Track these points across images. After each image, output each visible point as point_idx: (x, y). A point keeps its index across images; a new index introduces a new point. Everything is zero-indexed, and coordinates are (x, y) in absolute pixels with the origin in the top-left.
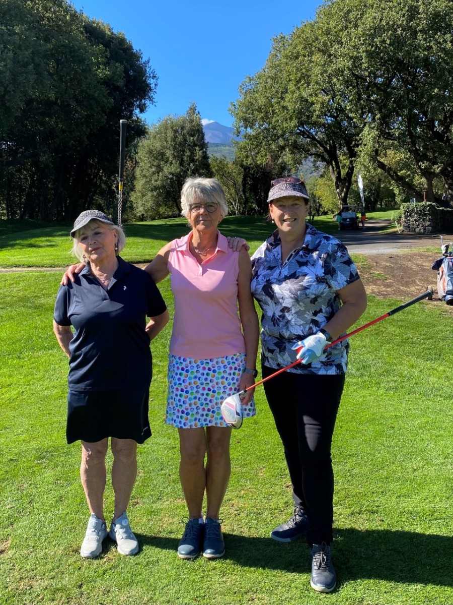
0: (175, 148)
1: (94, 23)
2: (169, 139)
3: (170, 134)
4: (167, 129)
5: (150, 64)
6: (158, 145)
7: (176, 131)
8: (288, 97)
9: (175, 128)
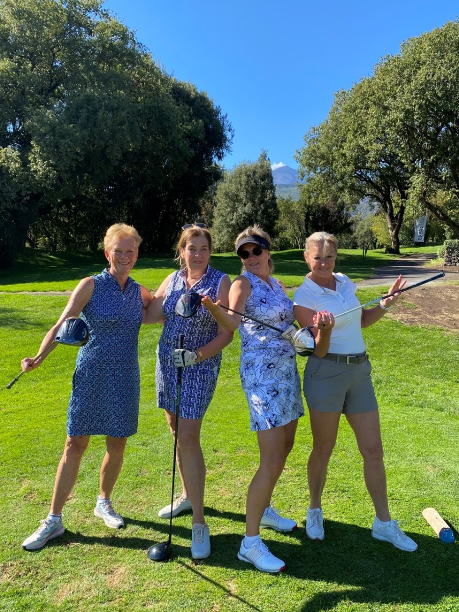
0: (247, 191)
1: (181, 85)
2: (243, 183)
3: (244, 178)
4: (241, 173)
5: (227, 119)
6: (233, 188)
7: (248, 176)
8: (346, 145)
9: (248, 174)
